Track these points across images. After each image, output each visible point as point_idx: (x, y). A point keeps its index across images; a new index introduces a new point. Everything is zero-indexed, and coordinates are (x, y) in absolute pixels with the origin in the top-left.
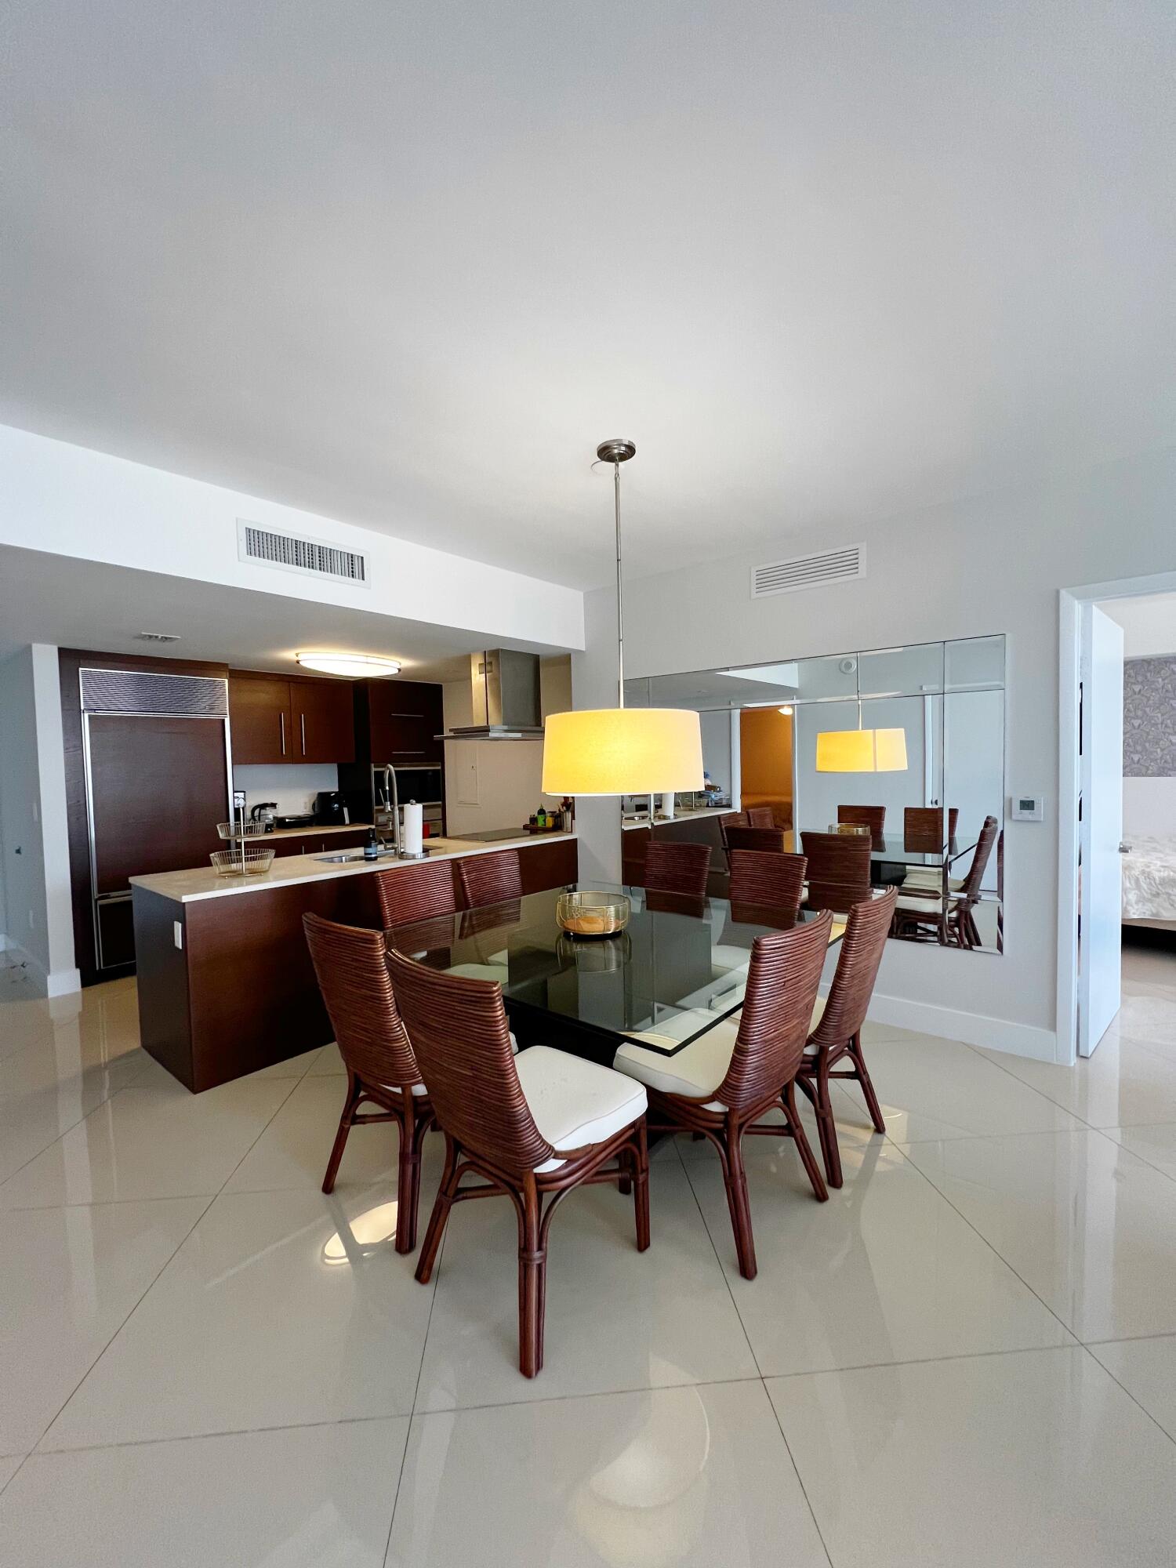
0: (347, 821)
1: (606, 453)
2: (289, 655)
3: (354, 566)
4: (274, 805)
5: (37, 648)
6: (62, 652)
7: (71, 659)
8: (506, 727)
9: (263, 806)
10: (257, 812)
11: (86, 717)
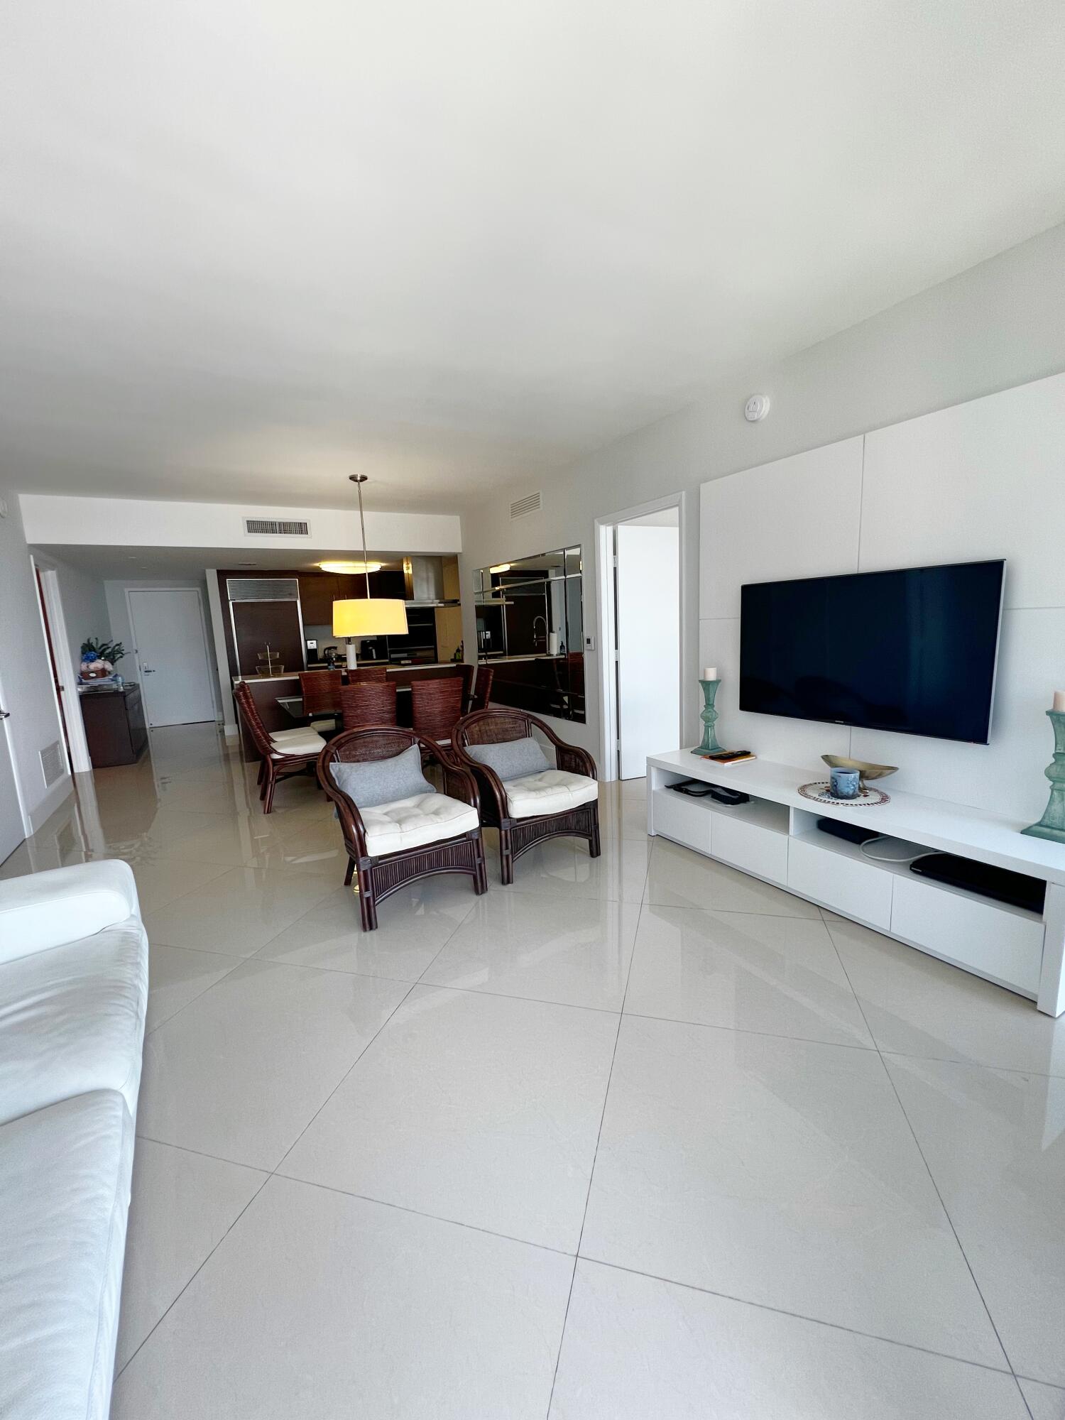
0: (375, 657)
1: (353, 478)
2: (317, 565)
3: (301, 528)
4: (335, 648)
5: (208, 571)
6: (218, 572)
7: (223, 575)
8: (438, 601)
9: (329, 648)
10: (326, 652)
11: (231, 603)
